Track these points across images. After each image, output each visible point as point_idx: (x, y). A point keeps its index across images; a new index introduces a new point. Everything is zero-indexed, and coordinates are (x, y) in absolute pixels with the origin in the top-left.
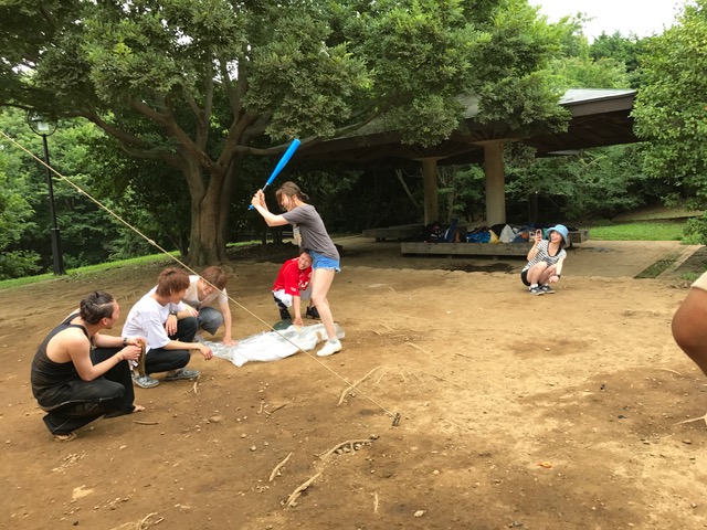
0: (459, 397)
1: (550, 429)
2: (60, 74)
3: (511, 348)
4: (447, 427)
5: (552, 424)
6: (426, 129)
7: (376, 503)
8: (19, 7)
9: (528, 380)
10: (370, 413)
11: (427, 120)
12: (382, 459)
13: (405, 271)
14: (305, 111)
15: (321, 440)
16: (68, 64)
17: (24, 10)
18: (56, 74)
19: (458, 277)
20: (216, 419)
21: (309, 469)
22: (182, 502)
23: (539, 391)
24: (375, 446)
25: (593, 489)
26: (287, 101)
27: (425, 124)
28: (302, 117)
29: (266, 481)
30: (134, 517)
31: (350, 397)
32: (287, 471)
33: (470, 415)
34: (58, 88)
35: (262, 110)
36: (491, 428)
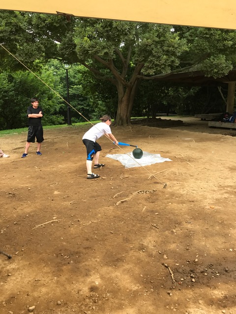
0: (196, 182)
1: (223, 197)
2: (66, 48)
3: (229, 168)
4: (183, 191)
5: (226, 195)
6: (215, 70)
7: (144, 209)
8: (53, 23)
9: (227, 180)
10: (158, 183)
11: (217, 66)
12: (153, 197)
13: (204, 133)
14: (158, 63)
15: (135, 189)
16: (69, 44)
17: (55, 24)
18: (65, 48)
19: (227, 138)
20: (104, 178)
21: (127, 196)
22: (84, 199)
23: (229, 184)
24: (154, 193)
25: (225, 217)
26: (150, 58)
27: (216, 68)
28: (156, 65)
29: (112, 198)
30: (69, 201)
31: (153, 177)
32: (120, 196)
33: (195, 189)
34: (65, 54)
35: (141, 62)
36: (200, 194)
